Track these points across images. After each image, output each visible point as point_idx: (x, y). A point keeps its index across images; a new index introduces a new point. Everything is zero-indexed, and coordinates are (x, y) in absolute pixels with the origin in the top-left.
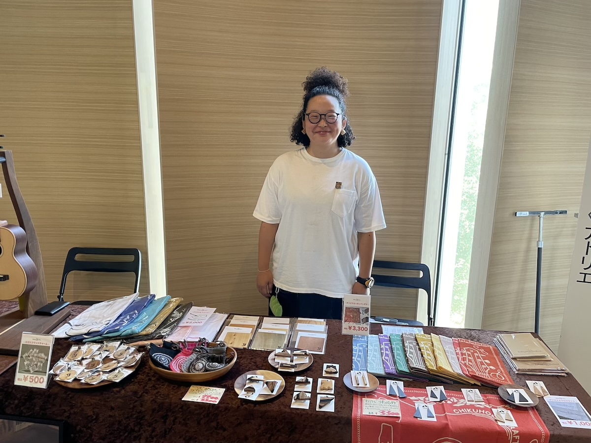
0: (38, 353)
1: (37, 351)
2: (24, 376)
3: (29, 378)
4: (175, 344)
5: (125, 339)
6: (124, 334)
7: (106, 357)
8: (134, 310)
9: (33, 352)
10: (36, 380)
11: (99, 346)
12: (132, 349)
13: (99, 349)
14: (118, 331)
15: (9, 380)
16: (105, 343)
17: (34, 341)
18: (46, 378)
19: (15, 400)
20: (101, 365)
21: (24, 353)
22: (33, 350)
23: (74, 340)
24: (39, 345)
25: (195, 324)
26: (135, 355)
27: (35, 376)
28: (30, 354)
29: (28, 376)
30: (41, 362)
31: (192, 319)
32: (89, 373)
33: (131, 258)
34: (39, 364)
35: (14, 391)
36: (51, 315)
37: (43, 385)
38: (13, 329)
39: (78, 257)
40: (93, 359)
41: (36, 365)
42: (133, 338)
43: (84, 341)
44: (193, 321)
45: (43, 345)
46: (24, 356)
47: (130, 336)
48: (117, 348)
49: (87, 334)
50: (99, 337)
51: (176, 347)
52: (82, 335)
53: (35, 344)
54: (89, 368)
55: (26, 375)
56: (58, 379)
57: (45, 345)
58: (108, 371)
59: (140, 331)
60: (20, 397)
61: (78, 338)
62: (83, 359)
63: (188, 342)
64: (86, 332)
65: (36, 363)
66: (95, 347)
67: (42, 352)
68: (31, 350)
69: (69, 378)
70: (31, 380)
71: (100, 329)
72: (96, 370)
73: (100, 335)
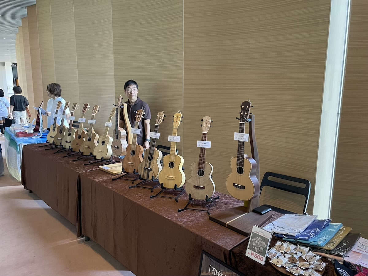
0: (261, 241)
1: (261, 239)
2: (252, 252)
3: (254, 254)
4: (352, 265)
5: (312, 248)
6: (312, 244)
7: (300, 257)
8: (316, 228)
9: (259, 239)
10: (259, 257)
11: (294, 246)
12: (318, 258)
13: (295, 249)
14: (307, 240)
15: (242, 251)
16: (299, 246)
17: (259, 232)
18: (265, 258)
19: (245, 264)
20: (298, 262)
21: (253, 238)
22: (259, 238)
23: (277, 236)
24: (262, 236)
25: (365, 253)
26: (321, 263)
27: (258, 255)
28: (256, 240)
29: (254, 253)
30: (263, 247)
31: (362, 247)
32: (291, 264)
33: (303, 186)
34: (261, 248)
35: (245, 259)
36: (262, 214)
37: (263, 263)
38: (242, 217)
39: (270, 178)
40: (292, 255)
41: (260, 248)
42: (317, 248)
43: (283, 239)
44: (363, 250)
45: (265, 237)
46: (253, 240)
47: (317, 247)
48: (307, 253)
49: (286, 235)
50: (294, 240)
51: (354, 269)
52: (282, 234)
53: (260, 235)
54: (291, 261)
55: (253, 252)
56: (271, 262)
57: (266, 237)
58: (304, 268)
59: (323, 245)
60: (248, 265)
61: (280, 236)
62: (285, 253)
63: (363, 267)
64: (285, 234)
65: (259, 246)
66: (292, 247)
67: (264, 241)
68: (257, 238)
69: (278, 264)
70: (256, 256)
71: (295, 235)
72: (295, 264)
73: (295, 239)
